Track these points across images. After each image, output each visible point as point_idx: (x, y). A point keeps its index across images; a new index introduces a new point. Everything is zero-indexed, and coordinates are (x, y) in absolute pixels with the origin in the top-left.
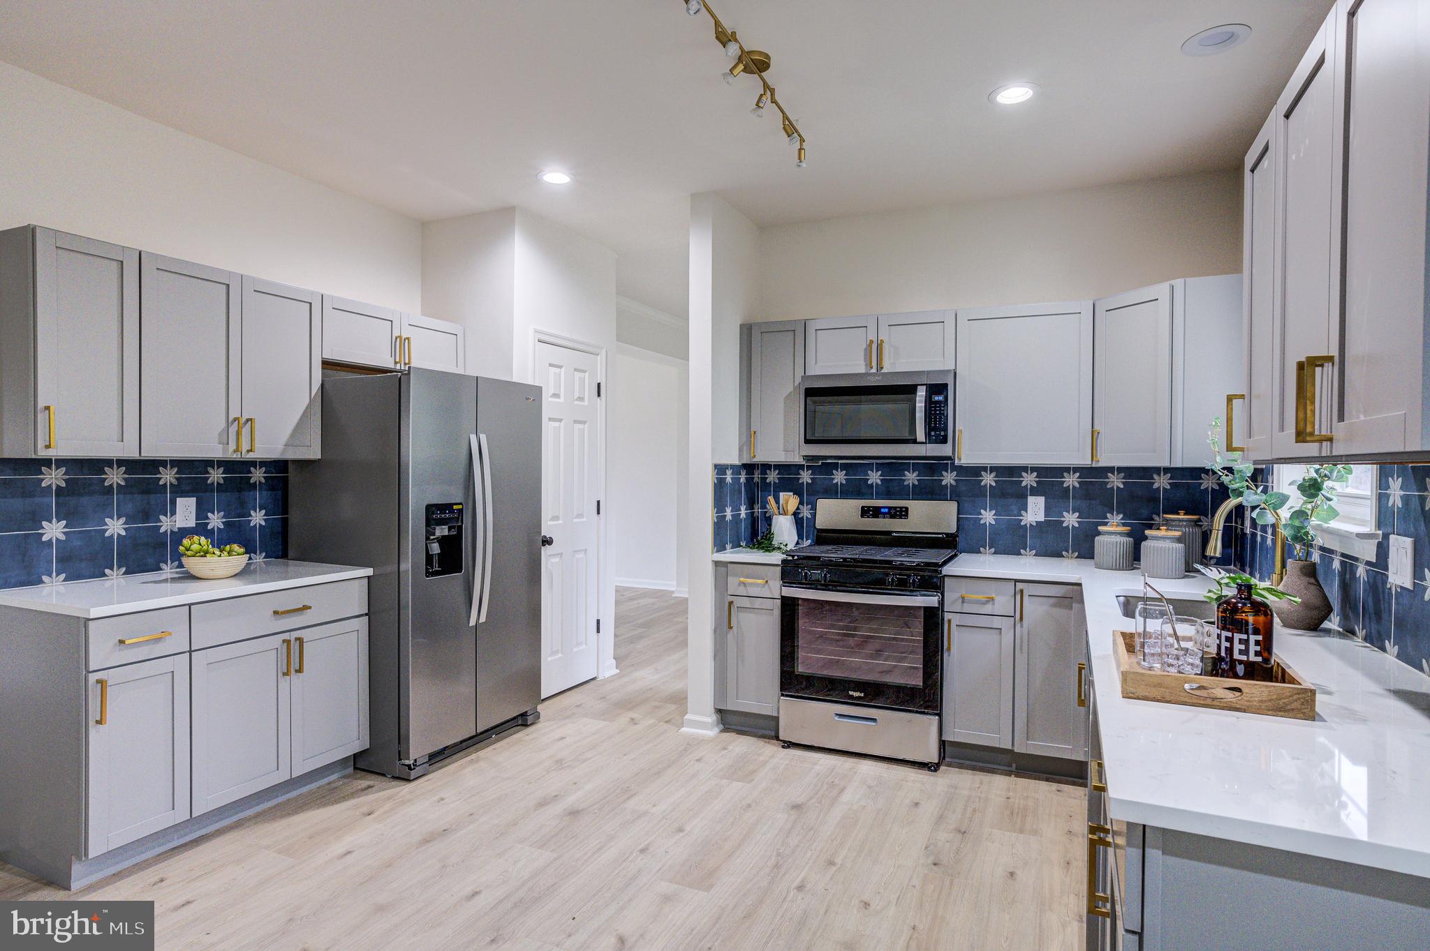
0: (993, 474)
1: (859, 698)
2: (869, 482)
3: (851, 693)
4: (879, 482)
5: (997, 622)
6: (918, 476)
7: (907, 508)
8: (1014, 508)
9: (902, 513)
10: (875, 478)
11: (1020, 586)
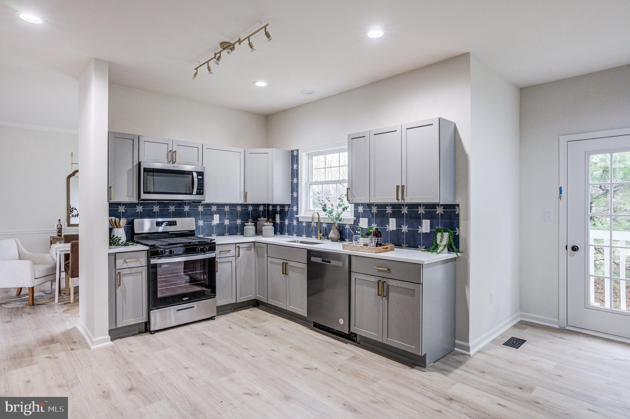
0: (202, 207)
1: (187, 300)
2: (154, 211)
3: (183, 299)
4: (158, 211)
5: (230, 259)
6: (175, 208)
7: (176, 221)
8: (209, 219)
9: (174, 223)
10: (156, 209)
11: (237, 245)
